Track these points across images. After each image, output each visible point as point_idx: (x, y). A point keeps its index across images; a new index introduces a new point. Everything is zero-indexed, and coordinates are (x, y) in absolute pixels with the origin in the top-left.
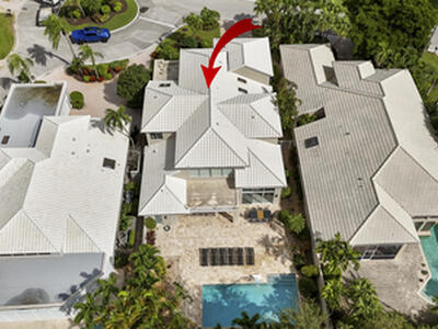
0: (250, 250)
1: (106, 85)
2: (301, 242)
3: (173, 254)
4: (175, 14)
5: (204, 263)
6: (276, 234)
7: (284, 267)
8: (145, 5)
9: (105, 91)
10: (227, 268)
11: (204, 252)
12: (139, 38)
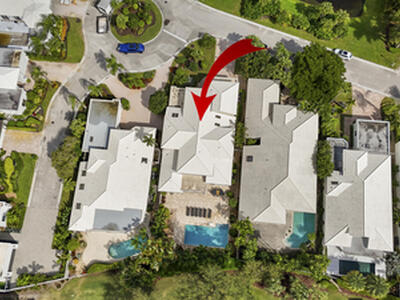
0: (210, 211)
1: (143, 92)
2: (234, 214)
3: (174, 207)
4: (187, 29)
5: (188, 214)
6: (224, 203)
7: (225, 220)
8: (168, 18)
9: (142, 97)
10: (198, 218)
11: (188, 209)
12: (163, 51)
